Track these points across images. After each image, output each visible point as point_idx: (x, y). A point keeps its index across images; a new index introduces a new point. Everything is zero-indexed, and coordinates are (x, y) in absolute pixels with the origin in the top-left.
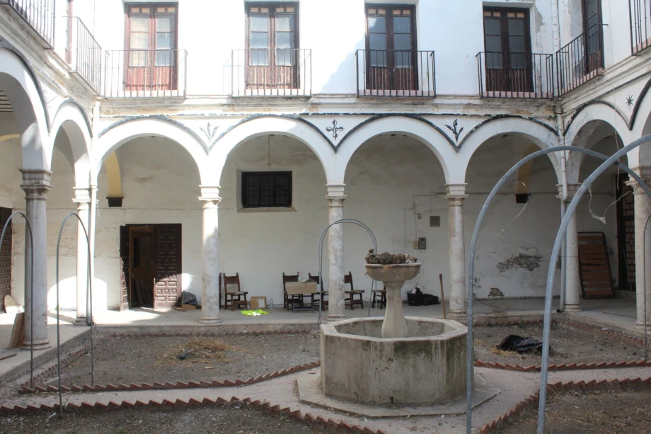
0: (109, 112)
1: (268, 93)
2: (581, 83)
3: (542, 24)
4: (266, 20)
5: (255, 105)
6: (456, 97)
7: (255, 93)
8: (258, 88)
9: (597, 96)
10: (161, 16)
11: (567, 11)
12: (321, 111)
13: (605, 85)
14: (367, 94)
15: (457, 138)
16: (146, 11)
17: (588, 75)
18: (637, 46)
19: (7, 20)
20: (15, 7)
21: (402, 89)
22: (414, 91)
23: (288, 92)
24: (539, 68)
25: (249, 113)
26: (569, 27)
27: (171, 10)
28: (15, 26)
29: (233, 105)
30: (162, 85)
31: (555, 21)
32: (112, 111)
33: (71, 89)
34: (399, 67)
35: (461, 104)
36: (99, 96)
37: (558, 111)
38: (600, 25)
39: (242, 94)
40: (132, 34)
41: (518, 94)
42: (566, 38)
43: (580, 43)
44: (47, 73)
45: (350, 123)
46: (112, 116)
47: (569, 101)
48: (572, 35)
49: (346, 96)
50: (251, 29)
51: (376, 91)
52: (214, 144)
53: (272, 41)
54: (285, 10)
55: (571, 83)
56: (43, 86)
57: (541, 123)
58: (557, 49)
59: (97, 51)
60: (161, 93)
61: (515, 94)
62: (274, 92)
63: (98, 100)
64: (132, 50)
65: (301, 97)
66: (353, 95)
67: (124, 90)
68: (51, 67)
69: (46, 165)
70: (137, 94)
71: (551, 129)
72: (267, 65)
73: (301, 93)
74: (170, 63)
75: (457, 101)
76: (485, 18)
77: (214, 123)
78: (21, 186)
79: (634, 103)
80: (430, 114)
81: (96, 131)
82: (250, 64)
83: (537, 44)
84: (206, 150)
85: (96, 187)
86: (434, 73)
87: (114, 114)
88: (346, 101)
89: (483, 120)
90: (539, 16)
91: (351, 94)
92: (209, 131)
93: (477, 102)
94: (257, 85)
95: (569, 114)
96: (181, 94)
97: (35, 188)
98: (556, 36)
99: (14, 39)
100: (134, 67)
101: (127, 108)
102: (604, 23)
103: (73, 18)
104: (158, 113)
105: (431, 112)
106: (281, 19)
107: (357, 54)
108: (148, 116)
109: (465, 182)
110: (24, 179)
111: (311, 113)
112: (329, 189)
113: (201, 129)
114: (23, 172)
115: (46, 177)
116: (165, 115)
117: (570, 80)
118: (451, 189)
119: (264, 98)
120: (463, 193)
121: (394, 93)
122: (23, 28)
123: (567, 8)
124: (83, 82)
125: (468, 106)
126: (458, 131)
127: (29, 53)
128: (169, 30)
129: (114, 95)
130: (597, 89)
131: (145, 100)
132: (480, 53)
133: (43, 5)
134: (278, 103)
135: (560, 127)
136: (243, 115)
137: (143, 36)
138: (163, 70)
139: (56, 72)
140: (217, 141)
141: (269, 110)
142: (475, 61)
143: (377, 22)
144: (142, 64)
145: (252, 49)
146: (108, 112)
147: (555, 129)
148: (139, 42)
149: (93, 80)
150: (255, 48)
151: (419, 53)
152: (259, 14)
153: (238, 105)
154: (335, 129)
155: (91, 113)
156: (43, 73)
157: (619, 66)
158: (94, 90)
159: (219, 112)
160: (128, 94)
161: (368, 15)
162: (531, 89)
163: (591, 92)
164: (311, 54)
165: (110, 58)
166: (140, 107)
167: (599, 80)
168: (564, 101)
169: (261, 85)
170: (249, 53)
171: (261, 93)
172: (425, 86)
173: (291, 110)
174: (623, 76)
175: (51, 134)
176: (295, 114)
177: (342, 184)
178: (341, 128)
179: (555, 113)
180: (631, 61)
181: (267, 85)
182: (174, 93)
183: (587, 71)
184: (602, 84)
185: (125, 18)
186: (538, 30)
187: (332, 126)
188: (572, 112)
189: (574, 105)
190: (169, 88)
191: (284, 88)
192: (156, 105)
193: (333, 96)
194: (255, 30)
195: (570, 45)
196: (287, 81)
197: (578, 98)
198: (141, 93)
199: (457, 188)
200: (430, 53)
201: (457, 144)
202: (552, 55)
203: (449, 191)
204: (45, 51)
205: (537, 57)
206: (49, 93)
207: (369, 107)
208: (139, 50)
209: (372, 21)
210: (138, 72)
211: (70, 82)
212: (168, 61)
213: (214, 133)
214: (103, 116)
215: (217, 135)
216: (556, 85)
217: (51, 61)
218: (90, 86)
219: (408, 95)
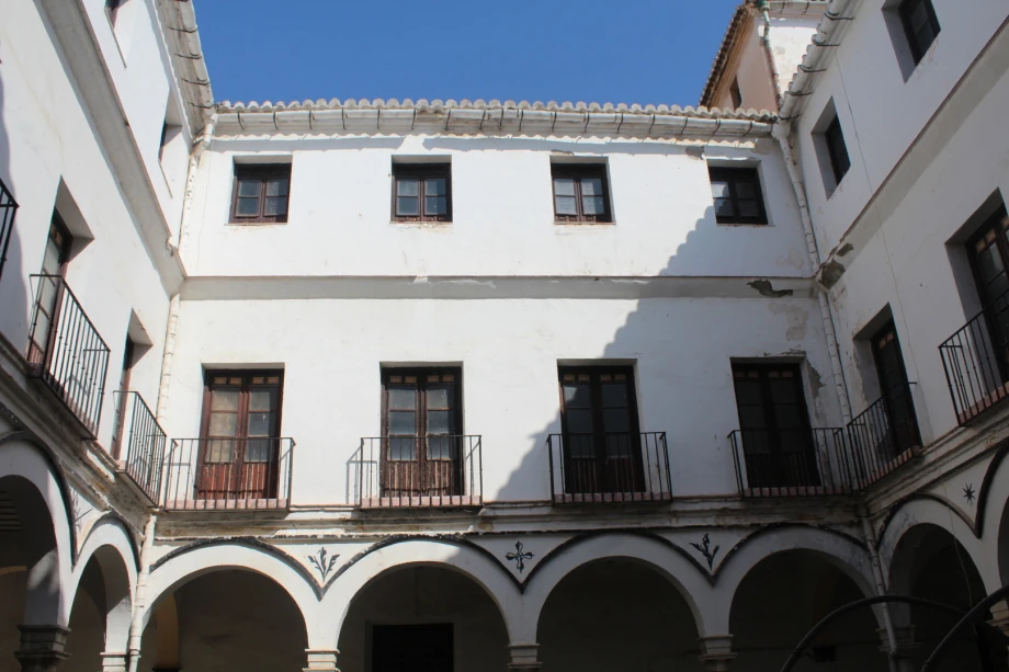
0: (169, 531)
1: (416, 502)
2: (891, 469)
3: (821, 385)
4: (413, 394)
5: (396, 522)
6: (704, 499)
7: (396, 502)
8: (400, 496)
9: (918, 487)
10: (258, 388)
11: (855, 364)
12: (498, 529)
13: (927, 470)
14: (567, 501)
15: (710, 563)
16: (236, 381)
17: (900, 457)
18: (964, 412)
19: (36, 401)
20: (49, 382)
21: (620, 491)
22: (639, 493)
23: (446, 501)
24: (824, 449)
25: (386, 533)
26: (861, 387)
27: (273, 380)
28: (44, 408)
29: (362, 522)
30: (254, 491)
31: (838, 380)
32: (173, 530)
33: (114, 497)
34: (615, 457)
35: (711, 510)
36: (156, 507)
37: (863, 512)
38: (905, 384)
39: (375, 504)
40: (213, 415)
41: (797, 490)
42: (859, 404)
43: (880, 411)
44: (80, 474)
45: (543, 547)
46: (173, 538)
47: (877, 497)
48: (867, 399)
49: (535, 504)
50: (391, 407)
51: (580, 495)
52: (330, 582)
53: (422, 423)
54: (441, 378)
55: (876, 469)
56: (73, 493)
57: (838, 533)
58: (847, 420)
59: (159, 440)
60: (251, 503)
61: (793, 490)
62: (425, 501)
63: (154, 514)
64: (213, 439)
65: (467, 507)
66: (545, 503)
67: (195, 498)
68: (89, 465)
69: (63, 618)
70: (215, 504)
71: (855, 542)
72: (414, 459)
73: (466, 501)
74: (268, 458)
75: (706, 506)
76: (736, 381)
77: (331, 549)
78: (16, 653)
79: (976, 495)
80: (667, 528)
81: (146, 563)
82: (389, 459)
83: (817, 415)
84: (319, 593)
85: (136, 653)
86: (667, 466)
87: (175, 535)
88: (536, 511)
89: (749, 533)
90: (815, 375)
91: (542, 502)
92: (323, 562)
93: (736, 505)
94: (398, 490)
95: (880, 517)
96: (283, 505)
97: (38, 656)
98: (843, 401)
99: (40, 426)
100: (212, 464)
101: (198, 526)
102: (910, 380)
103: (129, 394)
104: (245, 535)
105: (667, 524)
106: (435, 392)
107: (549, 440)
108: (230, 538)
109: (730, 633)
110: (23, 641)
111: (481, 531)
112: (513, 653)
113: (311, 558)
114: (24, 630)
115: (59, 638)
116: (257, 536)
117: (874, 465)
118: (708, 645)
119: (410, 510)
120: (727, 651)
121: (608, 497)
122: (55, 410)
123: (853, 360)
124: (135, 486)
125: (723, 512)
126: (711, 551)
127: (60, 446)
128: (268, 410)
129: (180, 506)
130: (917, 477)
131: (226, 514)
132: (733, 432)
133: (89, 376)
134: (431, 517)
135: (869, 537)
136: (377, 536)
137: (229, 417)
138: (256, 468)
139: (96, 472)
140: (335, 577)
141: (418, 528)
142: (728, 443)
143: (577, 394)
144: (225, 458)
145: (392, 437)
146: (168, 533)
147: (862, 541)
148: (221, 428)
149: (148, 483)
150: (396, 434)
151: (643, 436)
152: (404, 386)
153: (369, 522)
154: (519, 557)
155: (141, 534)
156: (76, 475)
157: (942, 442)
158: (149, 498)
159: (339, 532)
160: (200, 504)
161: (563, 382)
162: (816, 482)
163: (909, 481)
164: (480, 443)
165: (177, 450)
166: (218, 524)
167: (916, 463)
168: (869, 497)
169: (404, 490)
170: (387, 442)
171: (405, 502)
172: (655, 486)
173: (451, 528)
174: (953, 456)
175: (76, 568)
176: (457, 534)
177: (533, 642)
178: (530, 554)
179: (858, 516)
180: (959, 434)
181: (415, 490)
182: (272, 503)
183: (898, 452)
184: (923, 469)
185: (205, 392)
186: (816, 394)
187: (515, 551)
188: (884, 513)
189: (886, 503)
190: (265, 496)
191: (439, 495)
192: (243, 521)
193: (514, 505)
194: (396, 408)
195: (866, 414)
196: (445, 483)
197: (891, 492)
198: (221, 503)
199: (718, 644)
200: (659, 436)
201: (712, 572)
202: (841, 429)
203: (705, 649)
204: (84, 443)
205: (820, 434)
206: (81, 504)
207: (571, 521)
208: (222, 439)
209: (571, 392)
210: (217, 472)
211: (115, 487)
212: (264, 455)
213: (331, 564)
214: (159, 538)
215: (336, 568)
216: (853, 473)
217: (91, 456)
218: (144, 493)
219: (630, 499)
